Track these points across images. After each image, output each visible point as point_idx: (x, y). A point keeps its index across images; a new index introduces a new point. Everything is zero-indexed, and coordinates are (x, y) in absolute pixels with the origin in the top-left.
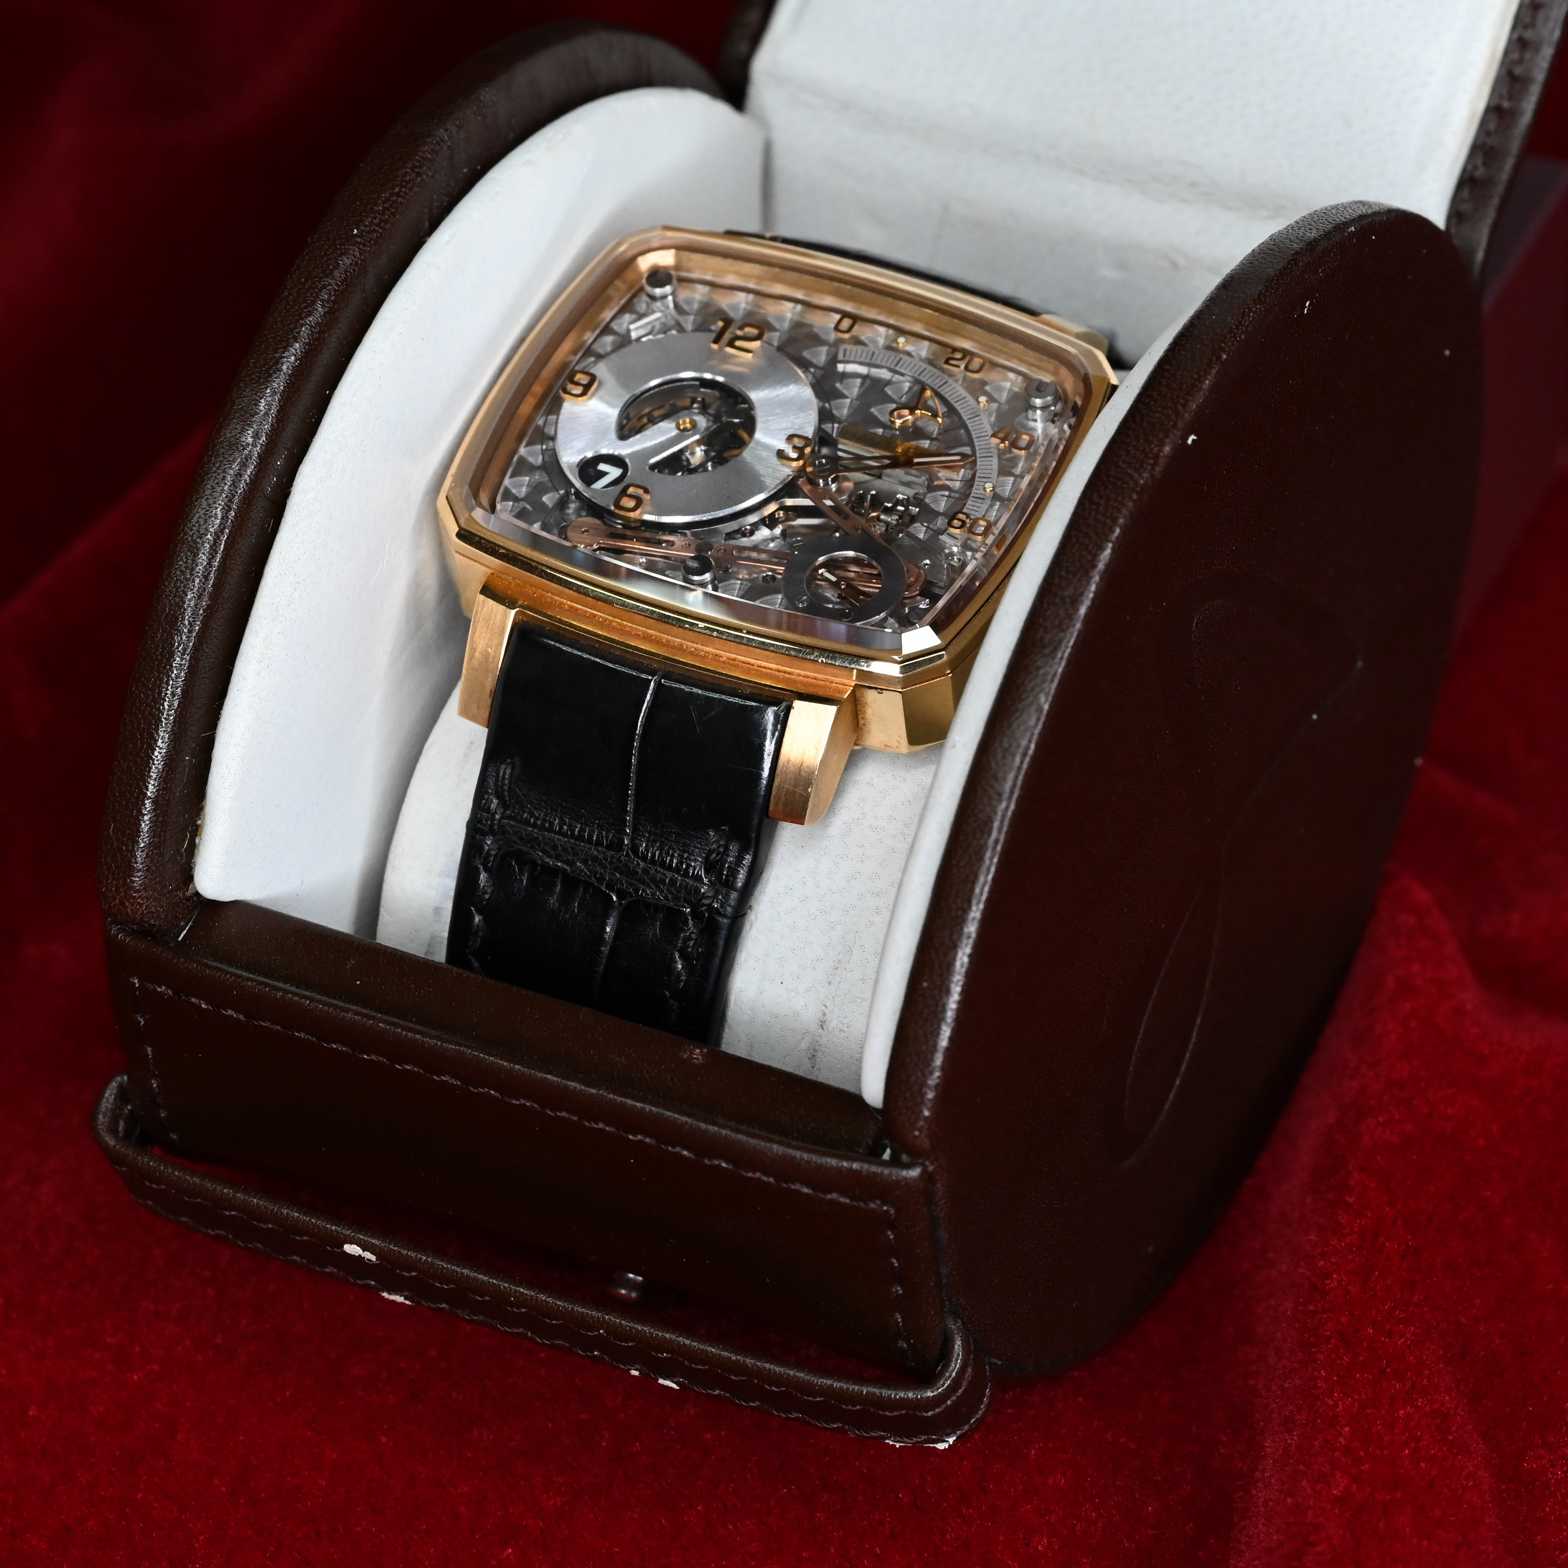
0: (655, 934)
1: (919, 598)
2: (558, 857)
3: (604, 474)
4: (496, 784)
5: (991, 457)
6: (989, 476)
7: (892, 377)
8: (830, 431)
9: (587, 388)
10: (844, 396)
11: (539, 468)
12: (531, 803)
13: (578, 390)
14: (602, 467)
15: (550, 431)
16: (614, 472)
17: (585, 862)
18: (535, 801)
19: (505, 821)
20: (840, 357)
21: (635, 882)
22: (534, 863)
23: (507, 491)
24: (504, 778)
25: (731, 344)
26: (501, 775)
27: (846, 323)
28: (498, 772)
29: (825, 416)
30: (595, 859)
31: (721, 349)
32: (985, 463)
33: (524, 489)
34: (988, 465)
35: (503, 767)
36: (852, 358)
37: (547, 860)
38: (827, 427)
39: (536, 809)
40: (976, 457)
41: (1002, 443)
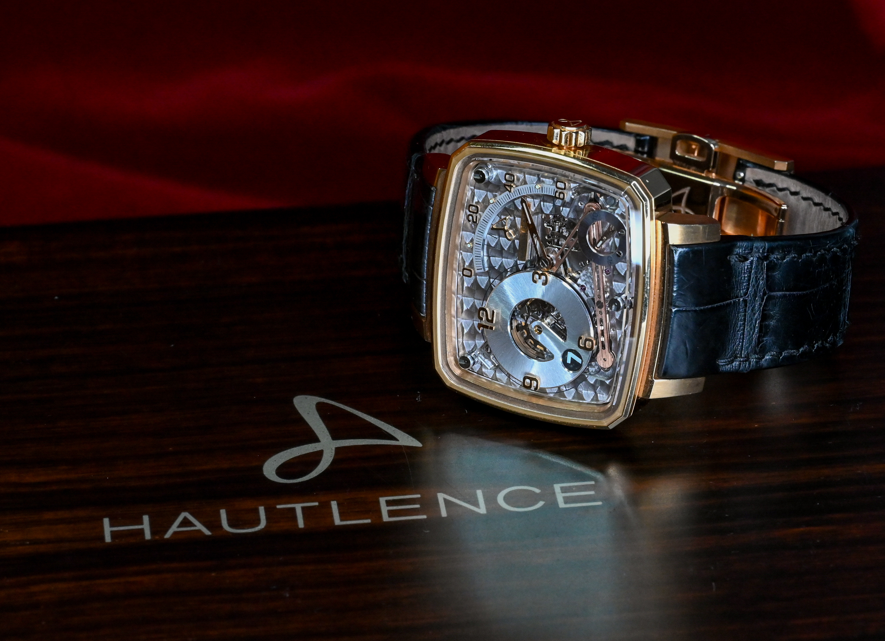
0: (778, 274)
1: (600, 203)
2: (754, 327)
3: (572, 359)
4: (728, 365)
5: (518, 190)
6: (529, 189)
7: (486, 245)
8: (522, 265)
9: (532, 379)
10: (502, 263)
11: (577, 390)
12: (734, 346)
13: (534, 383)
14: (569, 361)
15: (556, 390)
16: (570, 355)
17: (754, 314)
18: (732, 345)
19: (743, 355)
20: (482, 271)
21: (759, 289)
22: (759, 337)
23: (592, 400)
24: (724, 362)
25: (492, 321)
26: (724, 364)
27: (466, 272)
28: (723, 366)
29: (516, 270)
30: (752, 310)
31: (495, 325)
32: (522, 191)
33: (589, 392)
34: (524, 190)
35: (721, 364)
36: (482, 265)
37: (756, 331)
38: (520, 267)
39: (736, 343)
40: (521, 196)
41: (513, 186)
